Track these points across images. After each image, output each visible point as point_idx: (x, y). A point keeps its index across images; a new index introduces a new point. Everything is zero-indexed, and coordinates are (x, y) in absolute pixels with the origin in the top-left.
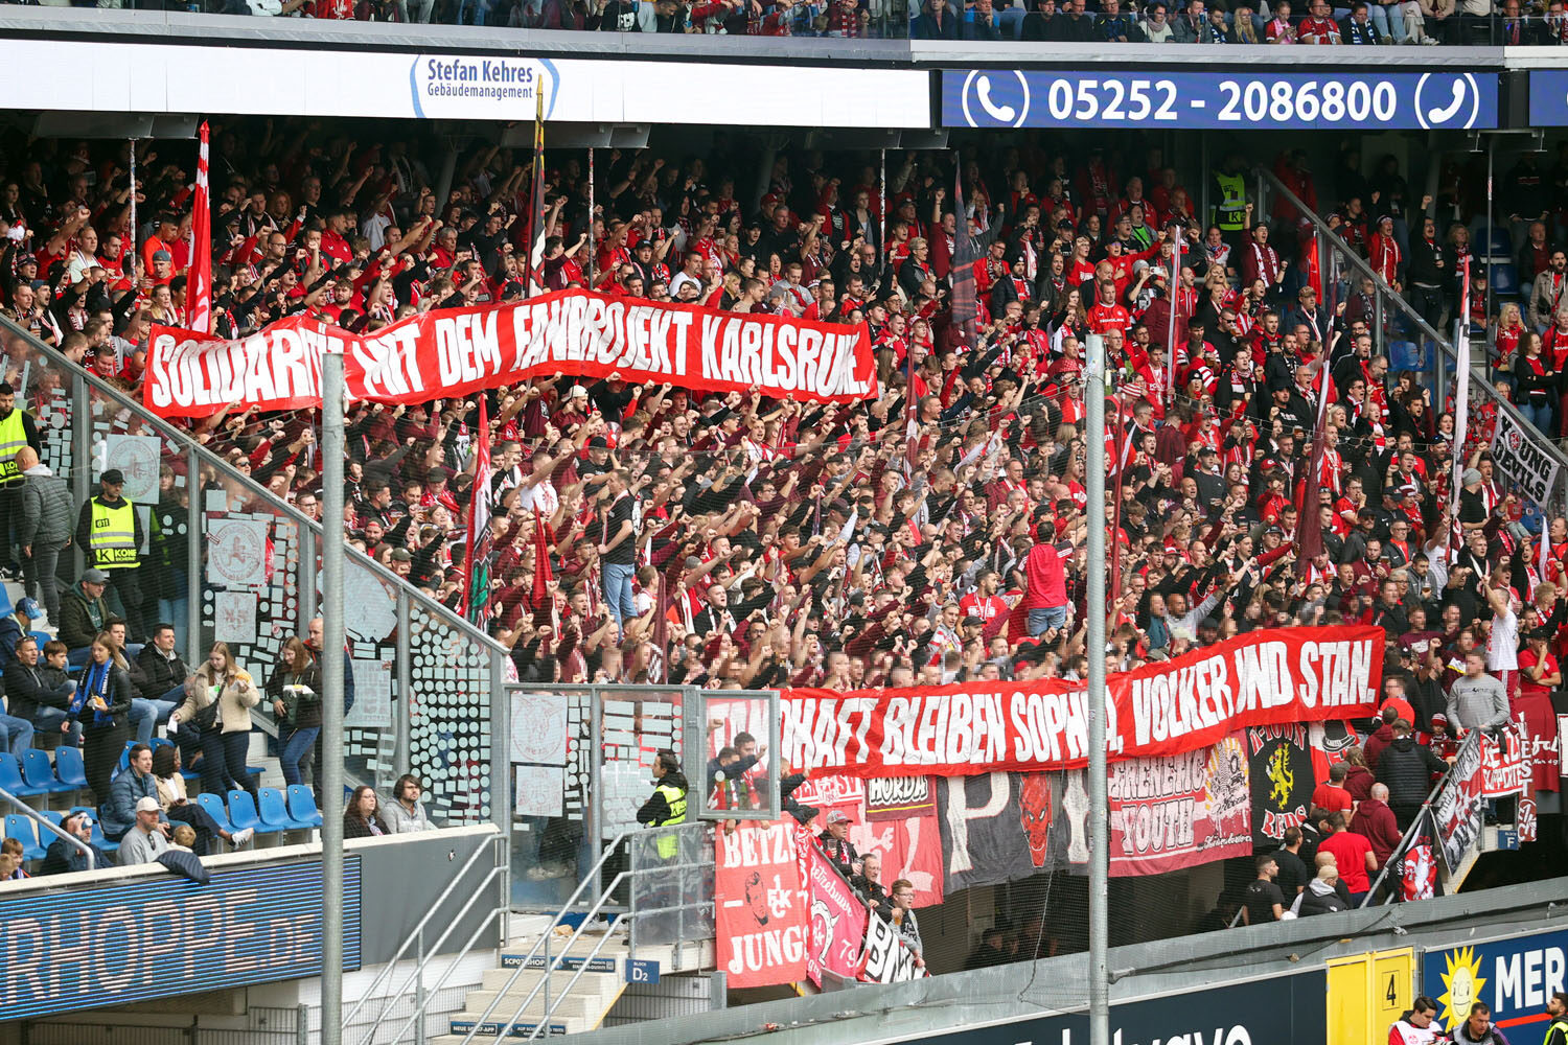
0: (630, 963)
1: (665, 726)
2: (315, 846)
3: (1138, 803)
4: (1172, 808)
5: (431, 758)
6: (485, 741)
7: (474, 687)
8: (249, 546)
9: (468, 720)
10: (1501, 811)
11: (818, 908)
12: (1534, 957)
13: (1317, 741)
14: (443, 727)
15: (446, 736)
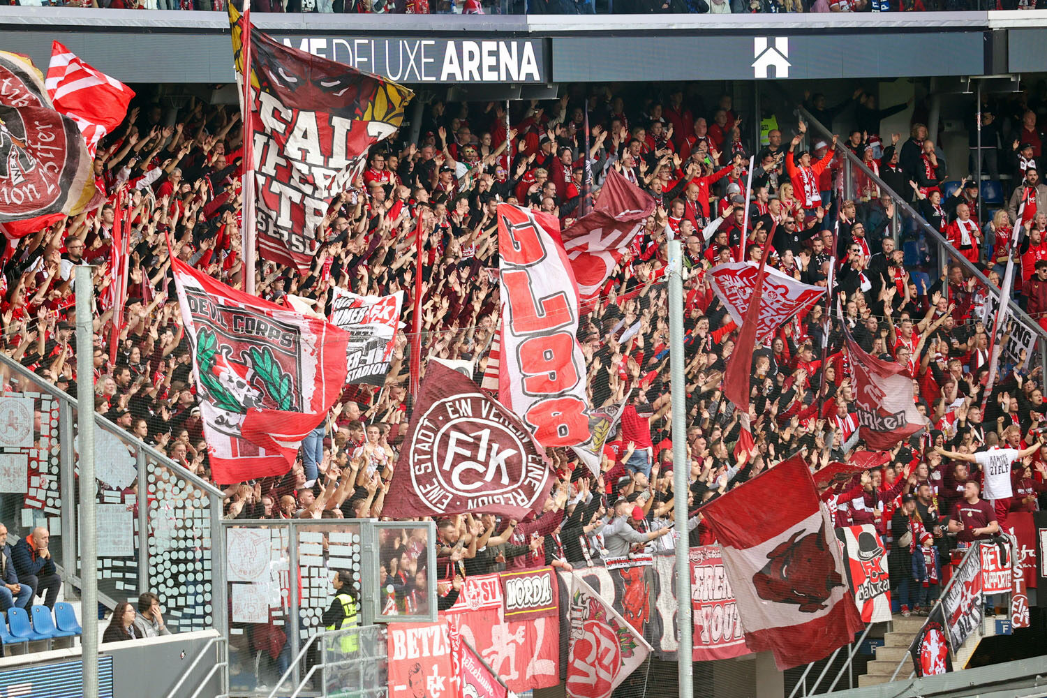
1: (347, 551)
2: (77, 649)
3: (713, 603)
5: (166, 580)
6: (207, 565)
7: (197, 523)
8: (21, 418)
9: (194, 549)
10: (996, 606)
13: (853, 553)
14: (174, 555)
15: (177, 562)
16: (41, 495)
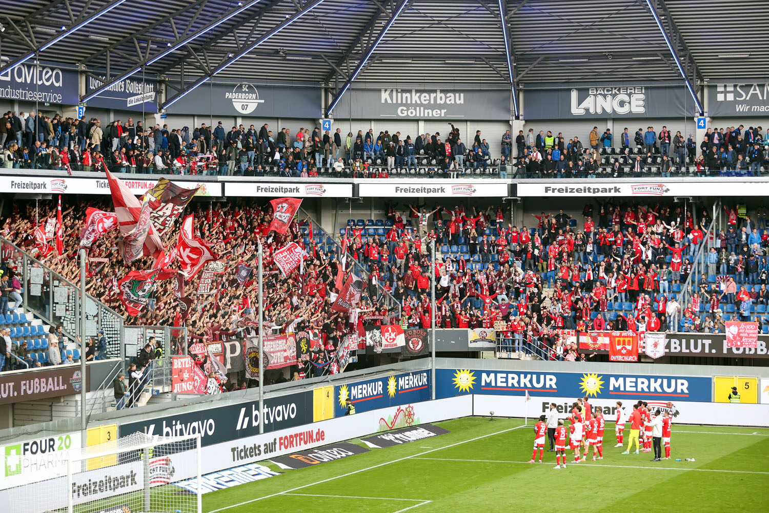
0: (152, 390)
1: (161, 335)
2: (79, 363)
3: (270, 353)
4: (279, 354)
6: (119, 339)
7: (116, 326)
8: (64, 294)
9: (115, 334)
10: (353, 353)
11: (196, 377)
12: (360, 387)
13: (311, 339)
14: (109, 336)
15: (109, 338)
16: (69, 317)
